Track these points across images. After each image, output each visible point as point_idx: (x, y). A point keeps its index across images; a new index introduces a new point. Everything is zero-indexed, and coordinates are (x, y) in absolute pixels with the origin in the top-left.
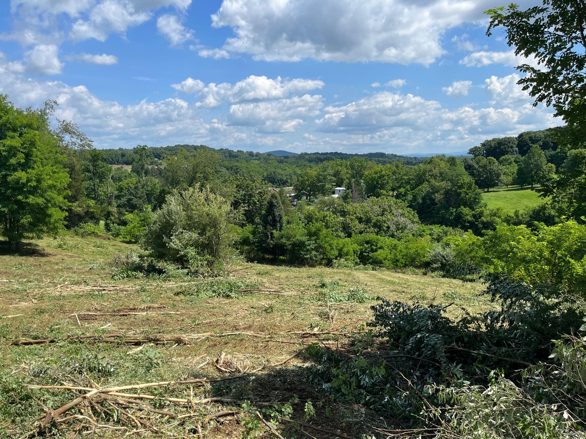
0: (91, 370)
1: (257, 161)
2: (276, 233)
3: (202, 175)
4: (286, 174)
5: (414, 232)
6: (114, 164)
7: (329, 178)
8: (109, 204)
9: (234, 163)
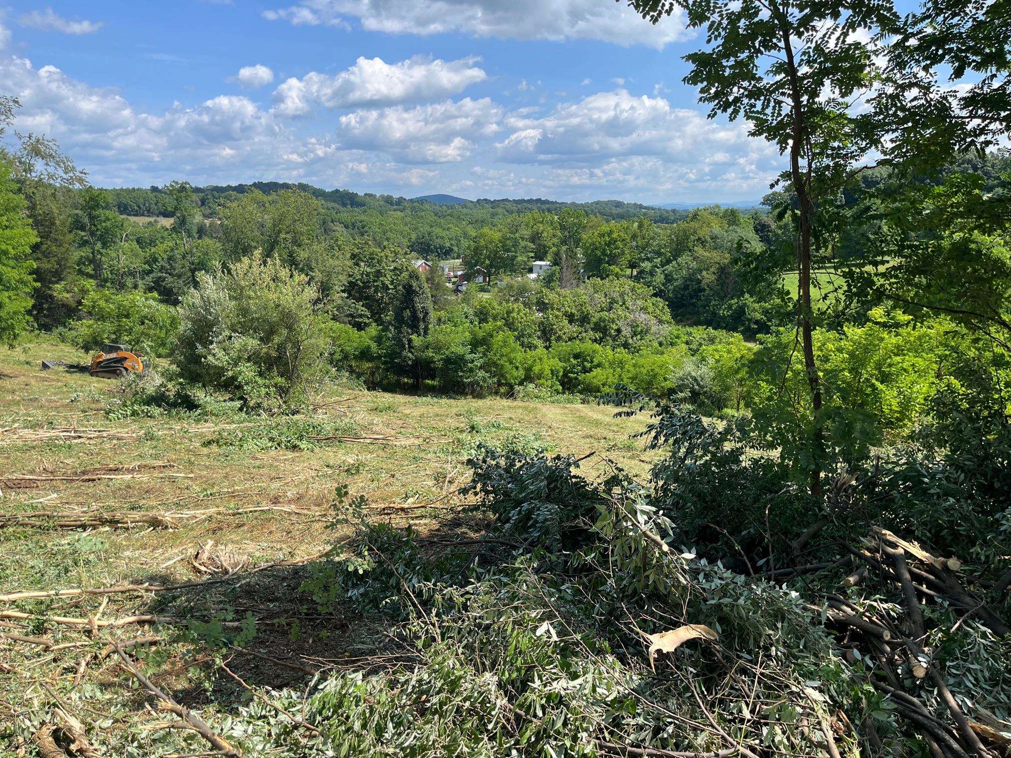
1: (399, 213)
2: (417, 340)
3: (288, 236)
4: (450, 236)
5: (661, 339)
6: (143, 215)
7: (523, 243)
8: (122, 286)
9: (358, 215)
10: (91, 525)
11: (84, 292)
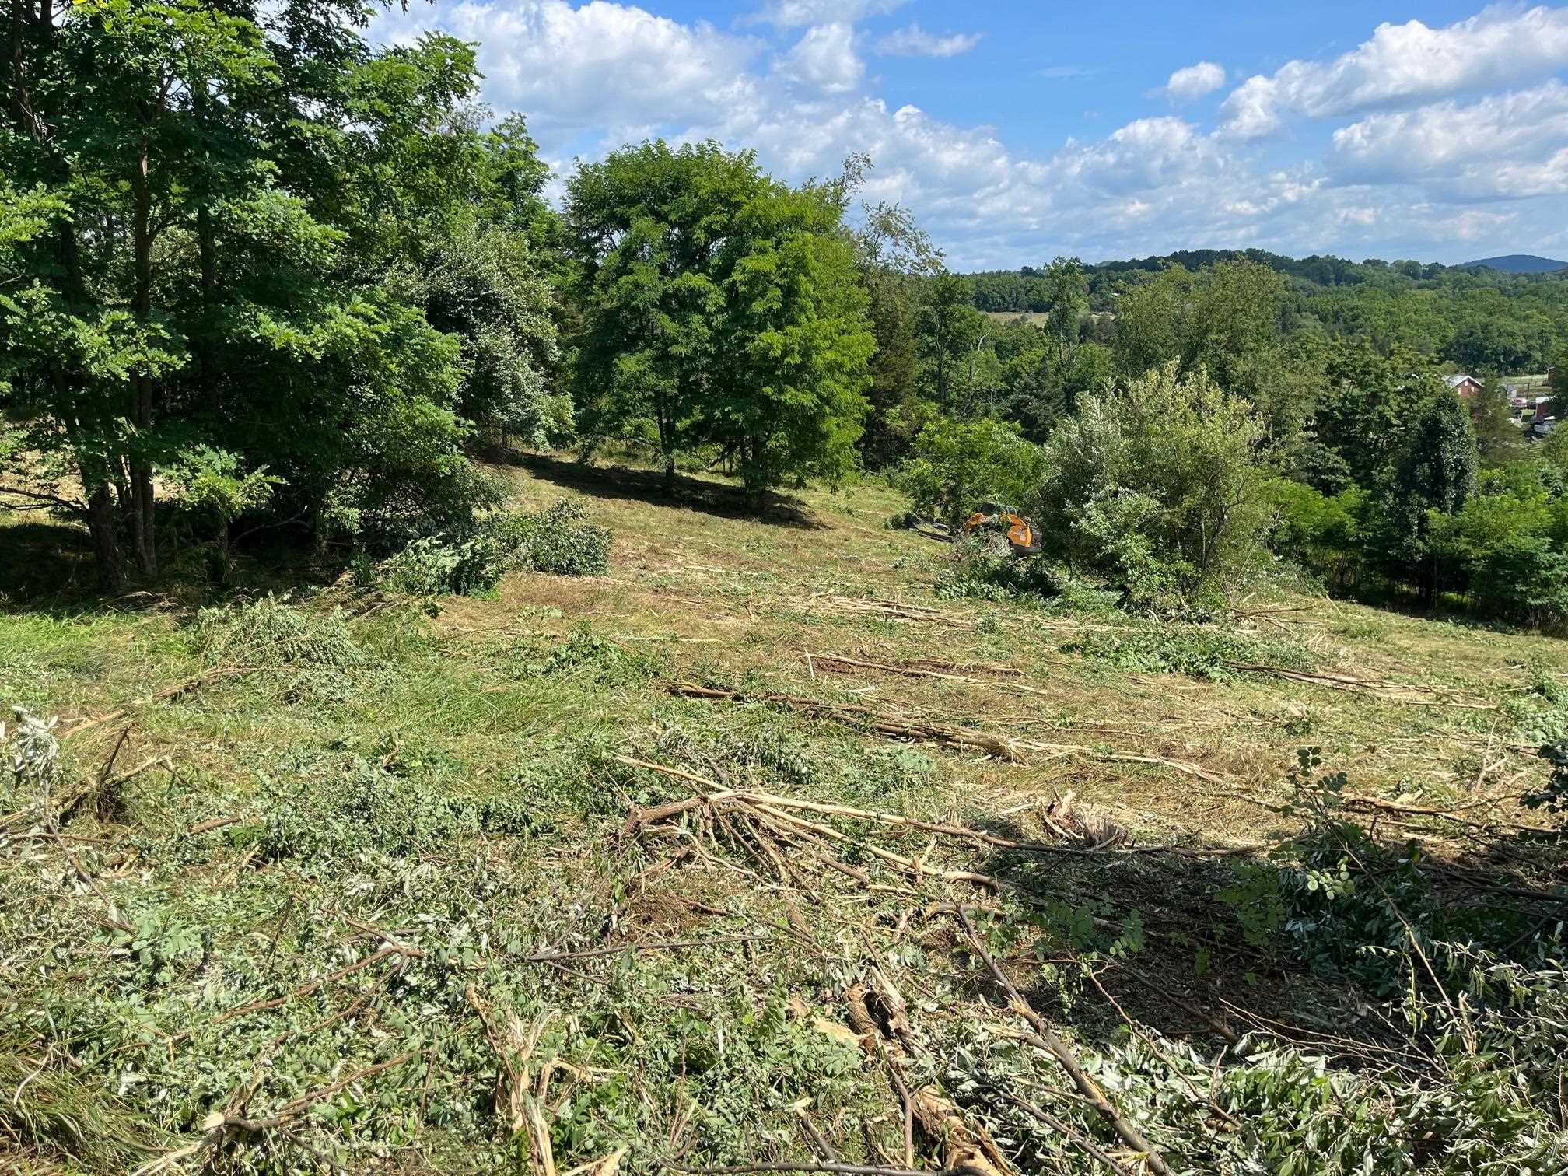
0: (766, 760)
2: (1437, 518)
3: (1222, 337)
4: (1529, 332)
6: (1007, 310)
8: (971, 413)
9: (1350, 298)
10: (914, 736)
11: (923, 419)
